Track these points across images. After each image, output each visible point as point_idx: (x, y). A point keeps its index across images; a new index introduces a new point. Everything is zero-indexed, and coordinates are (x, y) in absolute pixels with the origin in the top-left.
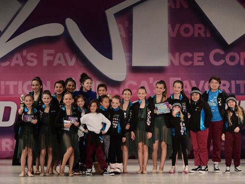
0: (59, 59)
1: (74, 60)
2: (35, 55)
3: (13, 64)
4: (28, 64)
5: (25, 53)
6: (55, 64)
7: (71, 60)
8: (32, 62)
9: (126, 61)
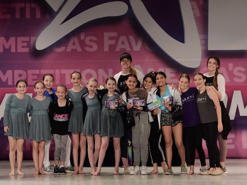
0: (123, 43)
1: (140, 43)
2: (94, 39)
3: (69, 50)
4: (87, 49)
5: (82, 36)
6: (118, 49)
7: (137, 44)
8: (91, 47)
9: (201, 45)
